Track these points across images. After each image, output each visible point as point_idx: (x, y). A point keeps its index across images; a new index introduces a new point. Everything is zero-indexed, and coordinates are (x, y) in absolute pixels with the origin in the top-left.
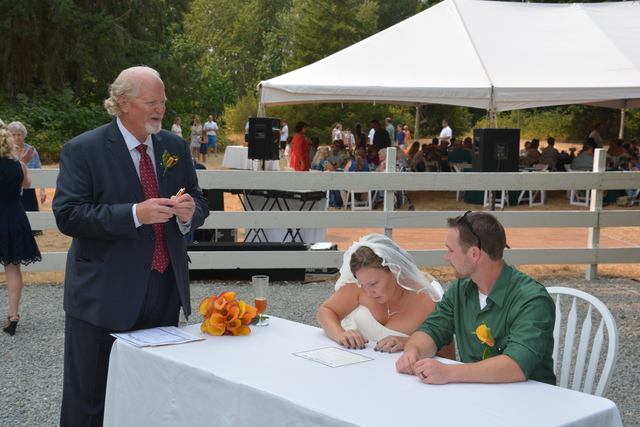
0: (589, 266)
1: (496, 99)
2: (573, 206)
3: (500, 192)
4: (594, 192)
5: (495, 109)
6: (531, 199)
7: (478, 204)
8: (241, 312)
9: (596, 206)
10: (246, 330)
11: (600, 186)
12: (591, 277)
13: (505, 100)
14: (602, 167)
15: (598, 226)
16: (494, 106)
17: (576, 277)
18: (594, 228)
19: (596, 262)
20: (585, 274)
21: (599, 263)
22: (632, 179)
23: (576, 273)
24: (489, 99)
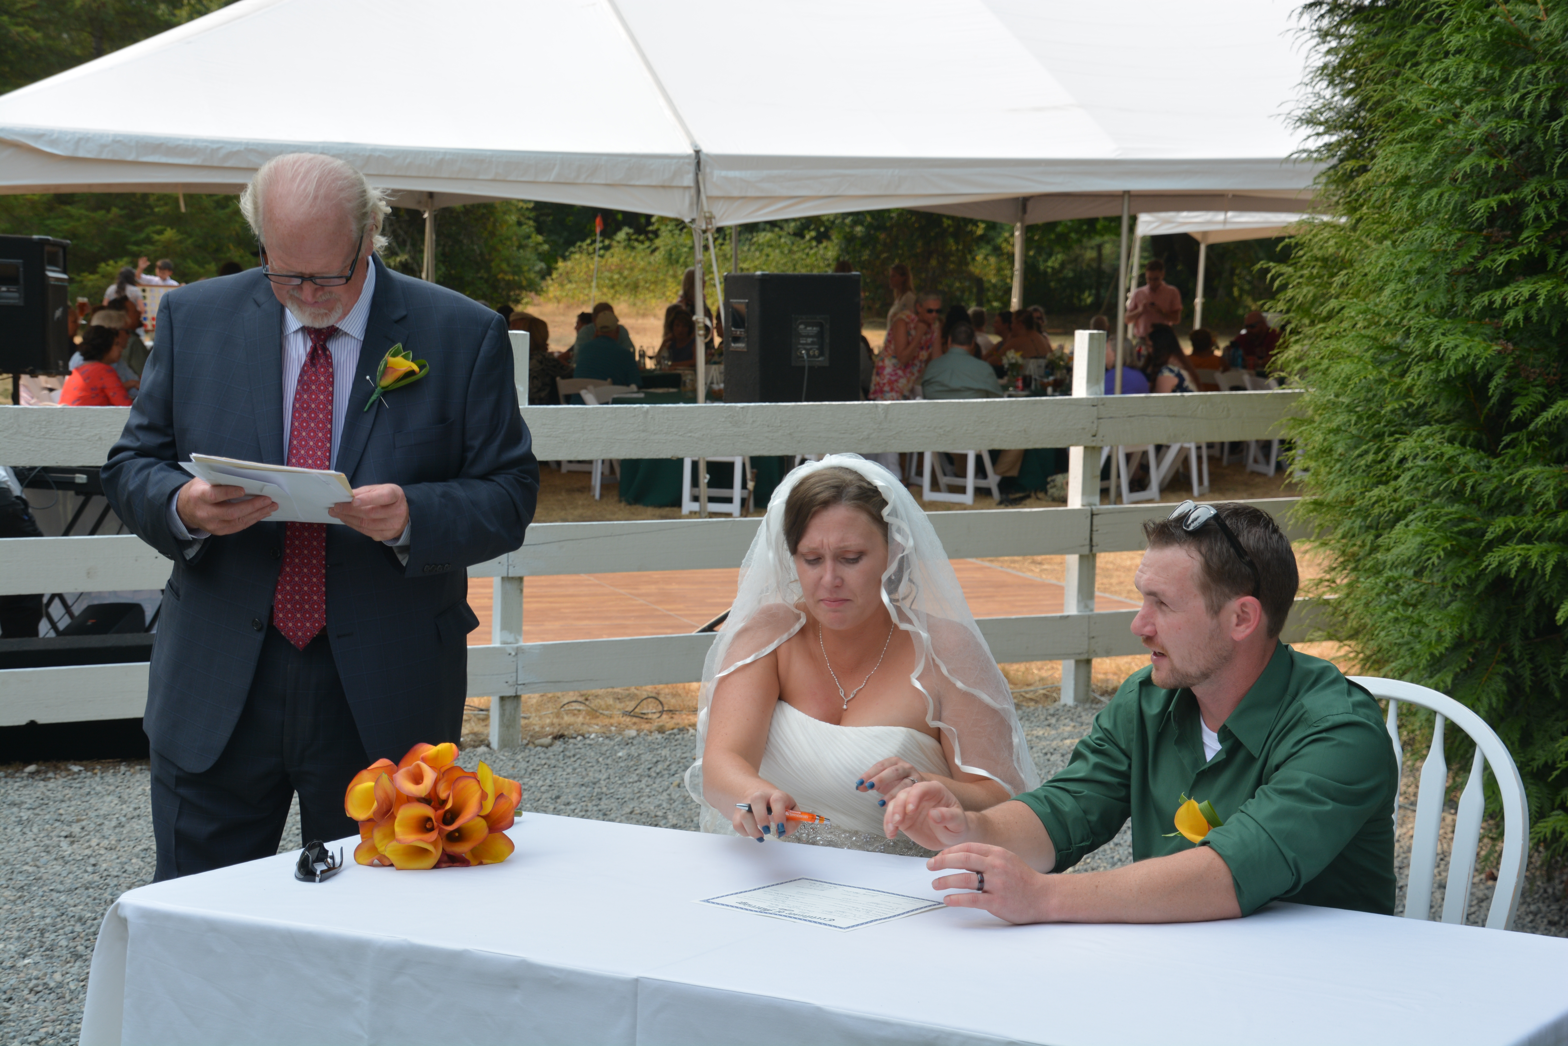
0: (1071, 663)
1: (709, 190)
2: (932, 504)
3: (730, 467)
4: (1076, 455)
5: (709, 219)
7: (660, 505)
8: (484, 796)
9: (1085, 492)
10: (501, 846)
11: (1094, 436)
12: (1076, 698)
13: (736, 193)
14: (1097, 382)
15: (1091, 550)
16: (706, 209)
17: (1031, 700)
18: (1082, 557)
19: (1088, 652)
20: (1058, 690)
21: (1097, 655)
22: (1175, 416)
23: (1032, 688)
24: (689, 188)
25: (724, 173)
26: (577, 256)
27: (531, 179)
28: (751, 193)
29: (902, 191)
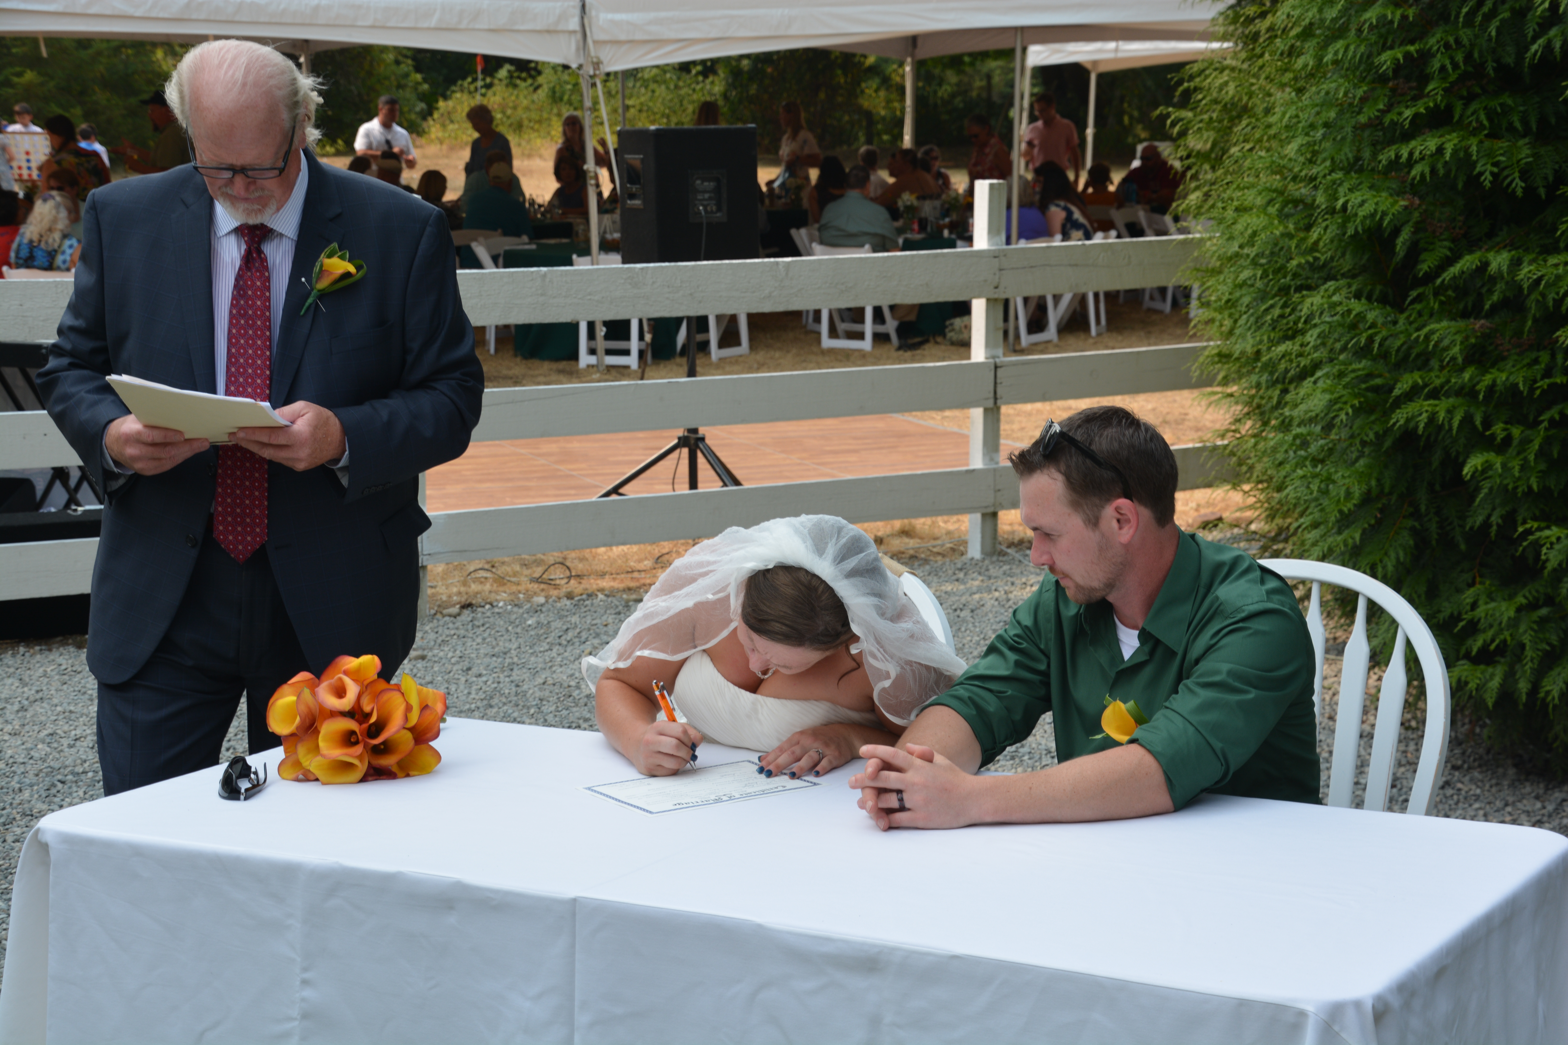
0: (978, 517)
1: (596, 33)
2: (832, 351)
3: (626, 323)
4: (979, 307)
5: (597, 64)
6: (713, 336)
7: (557, 359)
8: (409, 708)
9: (988, 344)
10: (427, 758)
11: (996, 288)
12: (983, 552)
13: (623, 37)
14: (998, 233)
15: (995, 403)
16: (593, 54)
17: (939, 554)
18: (986, 410)
19: (994, 505)
20: (965, 543)
21: (1003, 507)
22: (1076, 265)
23: (939, 542)
24: (574, 32)
25: (610, 16)
26: (458, 95)
27: (412, 25)
28: (639, 36)
29: (793, 31)
